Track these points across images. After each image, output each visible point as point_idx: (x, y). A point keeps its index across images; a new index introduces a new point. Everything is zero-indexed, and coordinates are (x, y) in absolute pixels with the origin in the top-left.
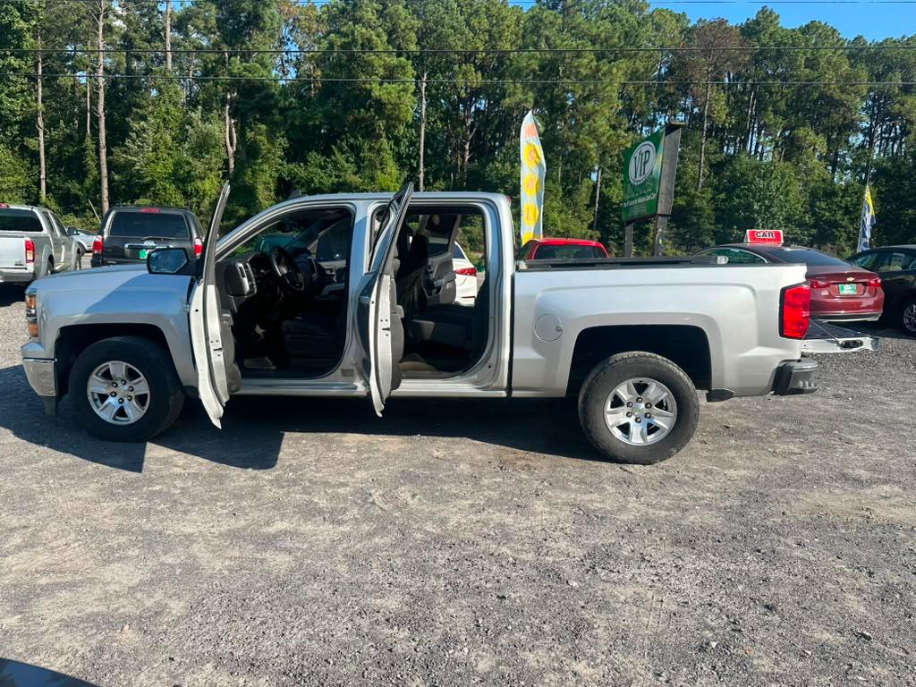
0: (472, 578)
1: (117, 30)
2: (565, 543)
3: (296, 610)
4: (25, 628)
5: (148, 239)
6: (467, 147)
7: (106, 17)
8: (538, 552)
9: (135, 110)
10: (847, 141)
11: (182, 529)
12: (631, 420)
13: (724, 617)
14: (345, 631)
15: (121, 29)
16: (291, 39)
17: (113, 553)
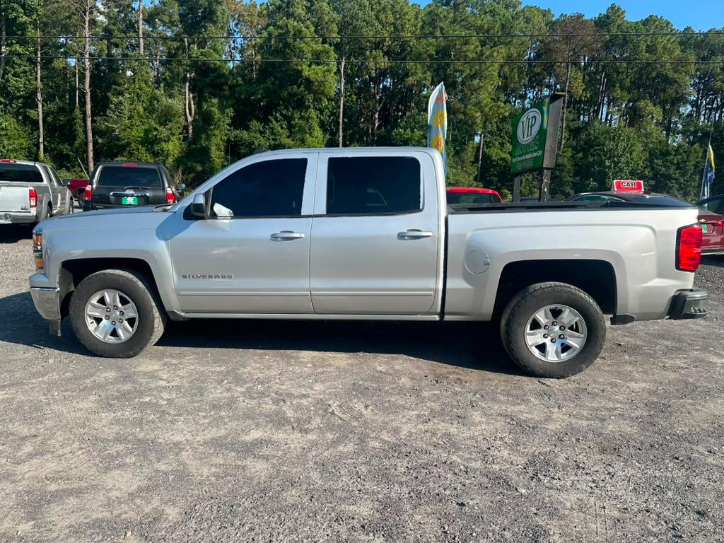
0: (431, 485)
1: (100, 24)
2: (507, 451)
3: (279, 516)
4: (38, 535)
5: (128, 189)
6: (377, 116)
7: (91, 13)
8: (485, 460)
9: (114, 87)
10: (678, 111)
11: (171, 438)
12: (547, 341)
13: (663, 523)
14: (326, 538)
15: (103, 23)
16: (237, 30)
17: (113, 461)
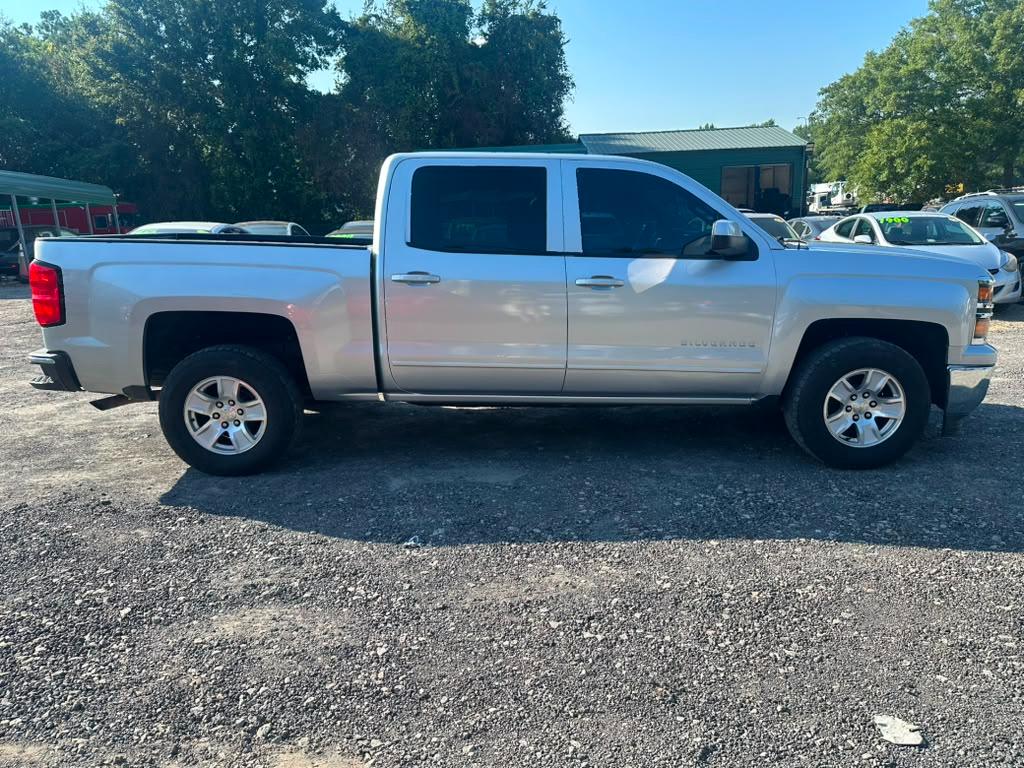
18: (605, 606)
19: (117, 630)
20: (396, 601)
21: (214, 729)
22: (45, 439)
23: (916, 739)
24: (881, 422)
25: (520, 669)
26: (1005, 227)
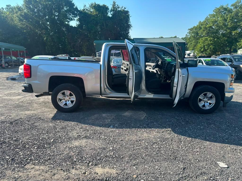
18: (157, 141)
19: (52, 144)
20: (111, 139)
21: (80, 163)
22: (21, 104)
23: (227, 166)
24: (210, 104)
25: (141, 153)
26: (232, 62)
